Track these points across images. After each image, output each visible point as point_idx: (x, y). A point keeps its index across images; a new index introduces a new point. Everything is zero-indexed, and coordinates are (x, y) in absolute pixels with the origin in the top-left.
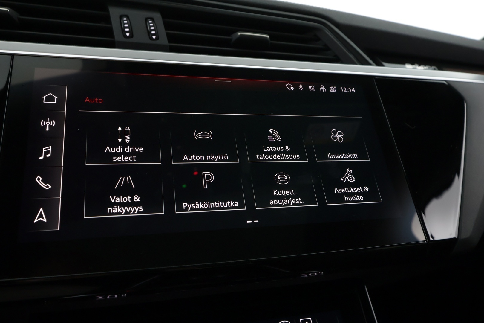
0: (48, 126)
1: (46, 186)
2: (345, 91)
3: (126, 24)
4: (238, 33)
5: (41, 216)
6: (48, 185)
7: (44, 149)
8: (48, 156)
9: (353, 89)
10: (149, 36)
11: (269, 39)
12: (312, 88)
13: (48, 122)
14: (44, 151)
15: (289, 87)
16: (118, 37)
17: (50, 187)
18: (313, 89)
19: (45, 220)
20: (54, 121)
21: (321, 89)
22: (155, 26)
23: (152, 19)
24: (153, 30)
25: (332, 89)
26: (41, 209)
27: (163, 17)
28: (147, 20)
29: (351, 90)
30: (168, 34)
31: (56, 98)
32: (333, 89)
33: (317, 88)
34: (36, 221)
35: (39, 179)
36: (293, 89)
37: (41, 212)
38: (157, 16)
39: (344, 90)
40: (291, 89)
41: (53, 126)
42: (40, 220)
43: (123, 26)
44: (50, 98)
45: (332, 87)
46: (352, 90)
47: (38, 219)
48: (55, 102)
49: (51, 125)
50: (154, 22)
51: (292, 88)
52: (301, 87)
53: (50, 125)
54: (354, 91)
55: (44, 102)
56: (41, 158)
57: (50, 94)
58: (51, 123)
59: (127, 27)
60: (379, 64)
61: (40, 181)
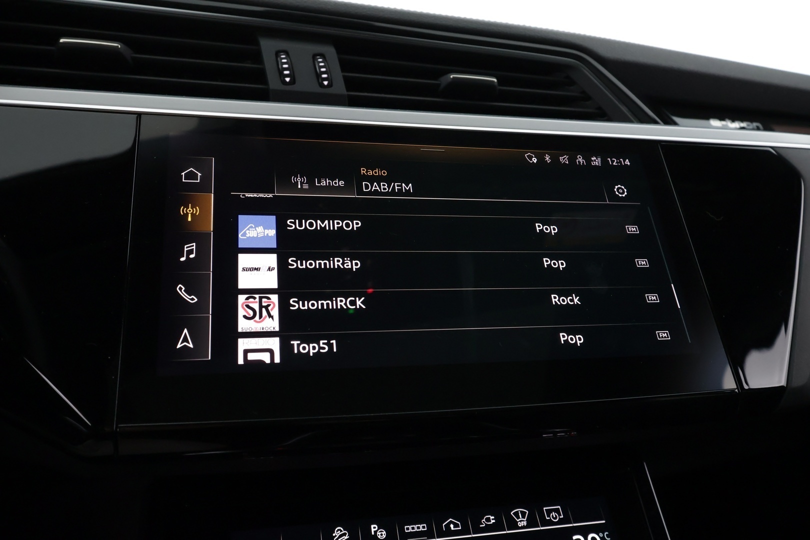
0: (190, 215)
1: (192, 299)
2: (614, 164)
3: (285, 63)
4: (449, 75)
5: (185, 340)
6: (193, 297)
7: (186, 246)
8: (192, 256)
9: (627, 160)
10: (318, 81)
11: (496, 84)
12: (564, 159)
13: (190, 209)
14: (186, 249)
15: (531, 158)
16: (274, 83)
17: (196, 300)
18: (566, 161)
19: (191, 346)
20: (197, 208)
21: (579, 161)
22: (327, 66)
23: (322, 56)
24: (324, 73)
25: (595, 161)
26: (186, 331)
27: (338, 52)
28: (314, 57)
29: (624, 162)
30: (345, 78)
31: (199, 174)
32: (597, 160)
33: (572, 159)
34: (179, 346)
35: (180, 289)
36: (535, 162)
37: (185, 333)
38: (330, 51)
39: (613, 162)
40: (533, 162)
41: (197, 214)
42: (185, 345)
43: (280, 67)
44: (191, 176)
45: (595, 158)
46: (626, 163)
47: (181, 343)
48: (199, 181)
49: (194, 212)
50: (325, 61)
51: (534, 160)
52: (547, 158)
53: (192, 214)
54: (629, 164)
55: (183, 181)
56: (183, 259)
57: (191, 169)
58: (193, 211)
59: (286, 69)
60: (668, 122)
61: (183, 291)
